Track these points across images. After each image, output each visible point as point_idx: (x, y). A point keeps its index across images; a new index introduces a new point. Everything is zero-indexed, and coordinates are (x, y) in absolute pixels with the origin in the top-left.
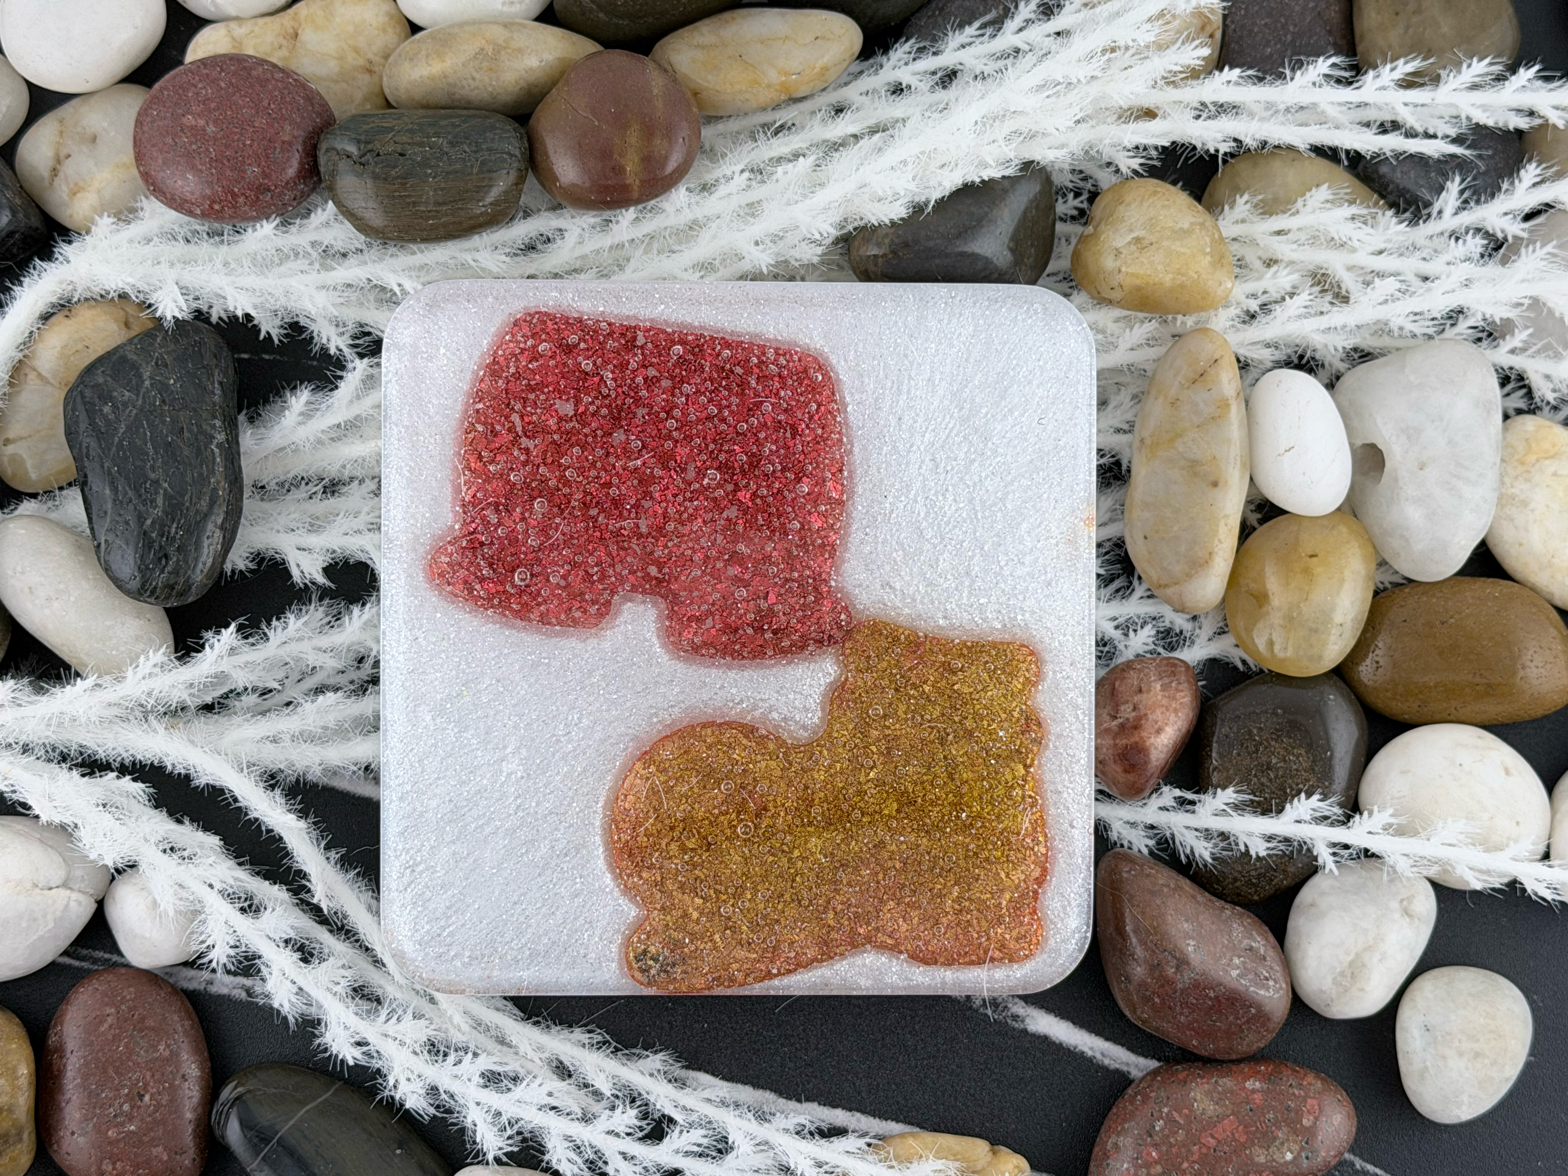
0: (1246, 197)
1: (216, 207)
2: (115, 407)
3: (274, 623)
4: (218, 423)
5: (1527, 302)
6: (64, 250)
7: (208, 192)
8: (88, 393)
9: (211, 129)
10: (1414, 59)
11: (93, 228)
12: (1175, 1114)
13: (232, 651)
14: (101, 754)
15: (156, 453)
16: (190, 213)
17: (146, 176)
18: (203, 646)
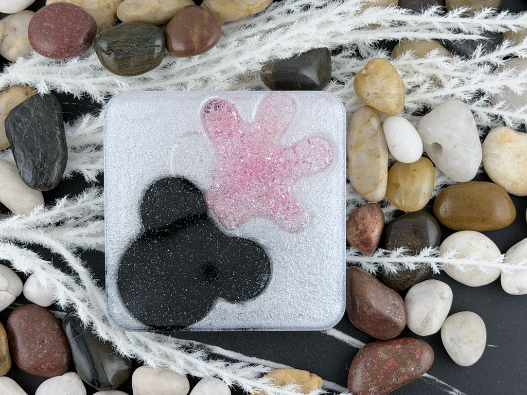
0: (410, 51)
1: (55, 53)
2: (22, 124)
3: (79, 195)
4: (58, 128)
5: (503, 87)
6: (7, 68)
7: (52, 48)
8: (13, 120)
9: (53, 27)
10: (465, 7)
11: (17, 61)
12: (373, 360)
13: (66, 205)
14: (22, 241)
15: (38, 139)
16: (47, 56)
17: (32, 44)
18: (56, 204)
